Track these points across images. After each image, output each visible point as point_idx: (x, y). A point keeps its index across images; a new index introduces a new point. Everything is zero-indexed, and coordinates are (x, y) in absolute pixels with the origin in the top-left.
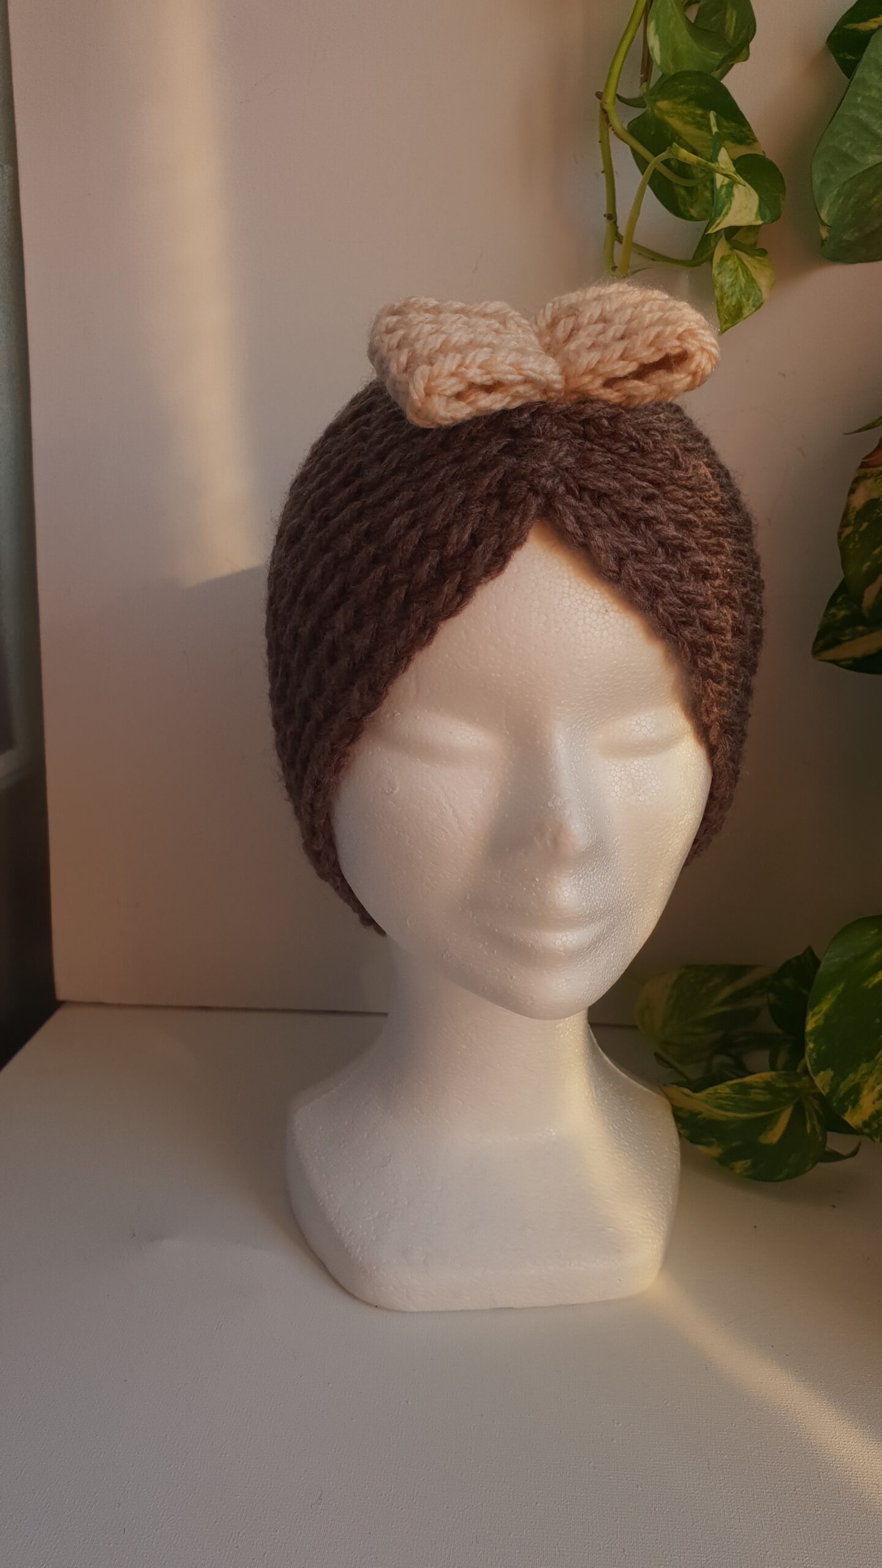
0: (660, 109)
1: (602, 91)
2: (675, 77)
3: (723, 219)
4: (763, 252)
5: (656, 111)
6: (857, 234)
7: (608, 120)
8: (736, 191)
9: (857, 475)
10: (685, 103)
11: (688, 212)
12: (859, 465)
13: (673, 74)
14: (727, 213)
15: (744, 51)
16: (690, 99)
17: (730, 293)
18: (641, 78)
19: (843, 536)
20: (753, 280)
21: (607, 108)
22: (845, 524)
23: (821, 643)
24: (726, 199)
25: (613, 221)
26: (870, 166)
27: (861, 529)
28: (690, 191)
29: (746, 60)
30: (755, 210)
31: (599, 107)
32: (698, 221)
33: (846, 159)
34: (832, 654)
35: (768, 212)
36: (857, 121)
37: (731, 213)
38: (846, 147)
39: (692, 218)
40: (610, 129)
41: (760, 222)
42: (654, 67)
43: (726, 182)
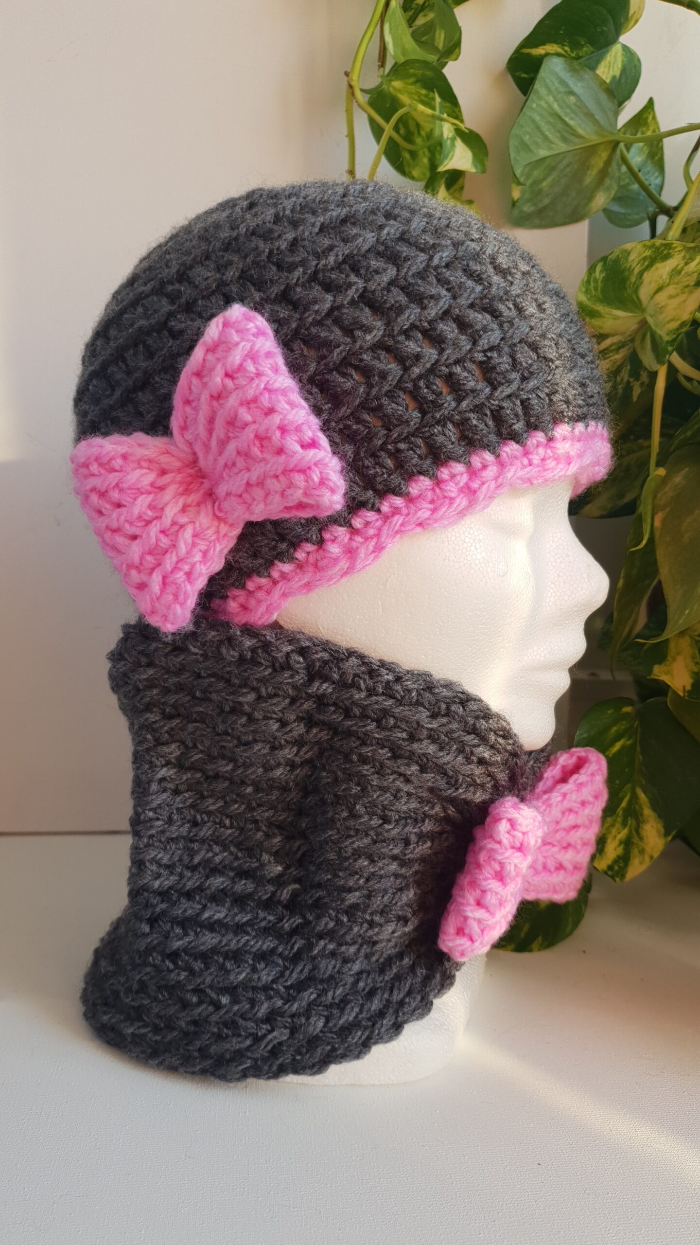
0: (394, 87)
1: (349, 70)
2: (407, 63)
3: (449, 162)
4: (470, 202)
5: (391, 89)
6: (532, 209)
7: (353, 94)
8: (457, 144)
10: (414, 83)
11: (411, 172)
13: (402, 61)
14: (451, 159)
15: (457, 50)
16: (417, 81)
18: (379, 66)
21: (354, 83)
24: (452, 147)
25: (353, 175)
26: (541, 157)
28: (413, 154)
29: (456, 59)
30: (471, 161)
31: (346, 84)
32: (417, 180)
33: (526, 148)
35: (478, 165)
36: (533, 121)
37: (455, 159)
38: (526, 138)
39: (413, 178)
40: (355, 101)
41: (474, 170)
42: (388, 54)
43: (451, 135)
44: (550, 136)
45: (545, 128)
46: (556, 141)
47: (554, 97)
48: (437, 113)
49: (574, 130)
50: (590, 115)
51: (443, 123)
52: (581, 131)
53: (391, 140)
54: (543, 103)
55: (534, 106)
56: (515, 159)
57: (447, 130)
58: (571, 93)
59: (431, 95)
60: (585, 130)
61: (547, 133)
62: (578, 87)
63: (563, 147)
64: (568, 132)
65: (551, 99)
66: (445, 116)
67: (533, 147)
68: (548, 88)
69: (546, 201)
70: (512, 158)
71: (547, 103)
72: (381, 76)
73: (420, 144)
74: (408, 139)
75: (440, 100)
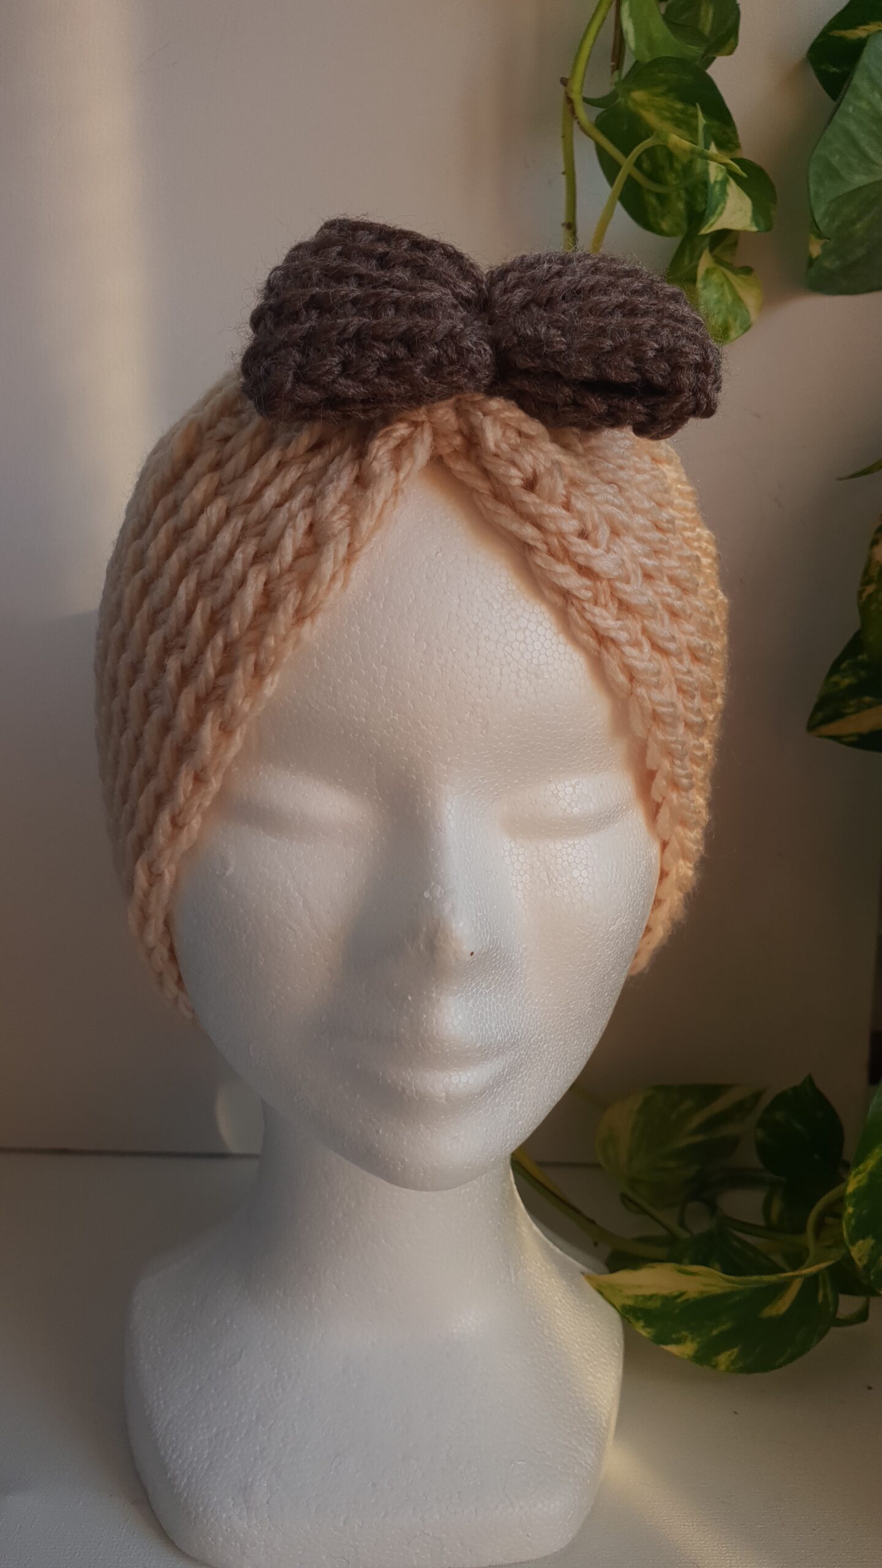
0: (634, 100)
1: (568, 77)
2: (656, 63)
3: (716, 220)
4: (747, 270)
5: (630, 103)
6: (839, 264)
7: (573, 111)
8: (729, 189)
10: (664, 94)
11: (658, 224)
13: (648, 60)
14: (721, 213)
15: (732, 40)
16: (670, 90)
17: (714, 311)
18: (612, 66)
19: (865, 595)
20: (740, 300)
21: (574, 94)
22: (866, 582)
23: (820, 715)
24: (720, 198)
25: (572, 231)
26: (855, 187)
28: (662, 199)
29: (731, 53)
30: (750, 214)
31: (561, 98)
32: (668, 235)
33: (834, 174)
34: (833, 728)
35: (761, 221)
36: (848, 134)
37: (725, 213)
38: (836, 160)
39: (661, 233)
40: (575, 122)
41: (754, 229)
42: (627, 52)
43: (719, 178)
44: (872, 153)
45: (864, 143)
48: (700, 147)
51: (709, 161)
53: (630, 179)
54: (864, 105)
55: (851, 109)
56: (816, 193)
57: (715, 172)
59: (691, 110)
61: (869, 152)
66: (713, 149)
67: (844, 174)
68: (872, 80)
69: (859, 252)
70: (812, 194)
71: (870, 103)
72: (616, 84)
73: (674, 183)
74: (655, 176)
75: (704, 121)
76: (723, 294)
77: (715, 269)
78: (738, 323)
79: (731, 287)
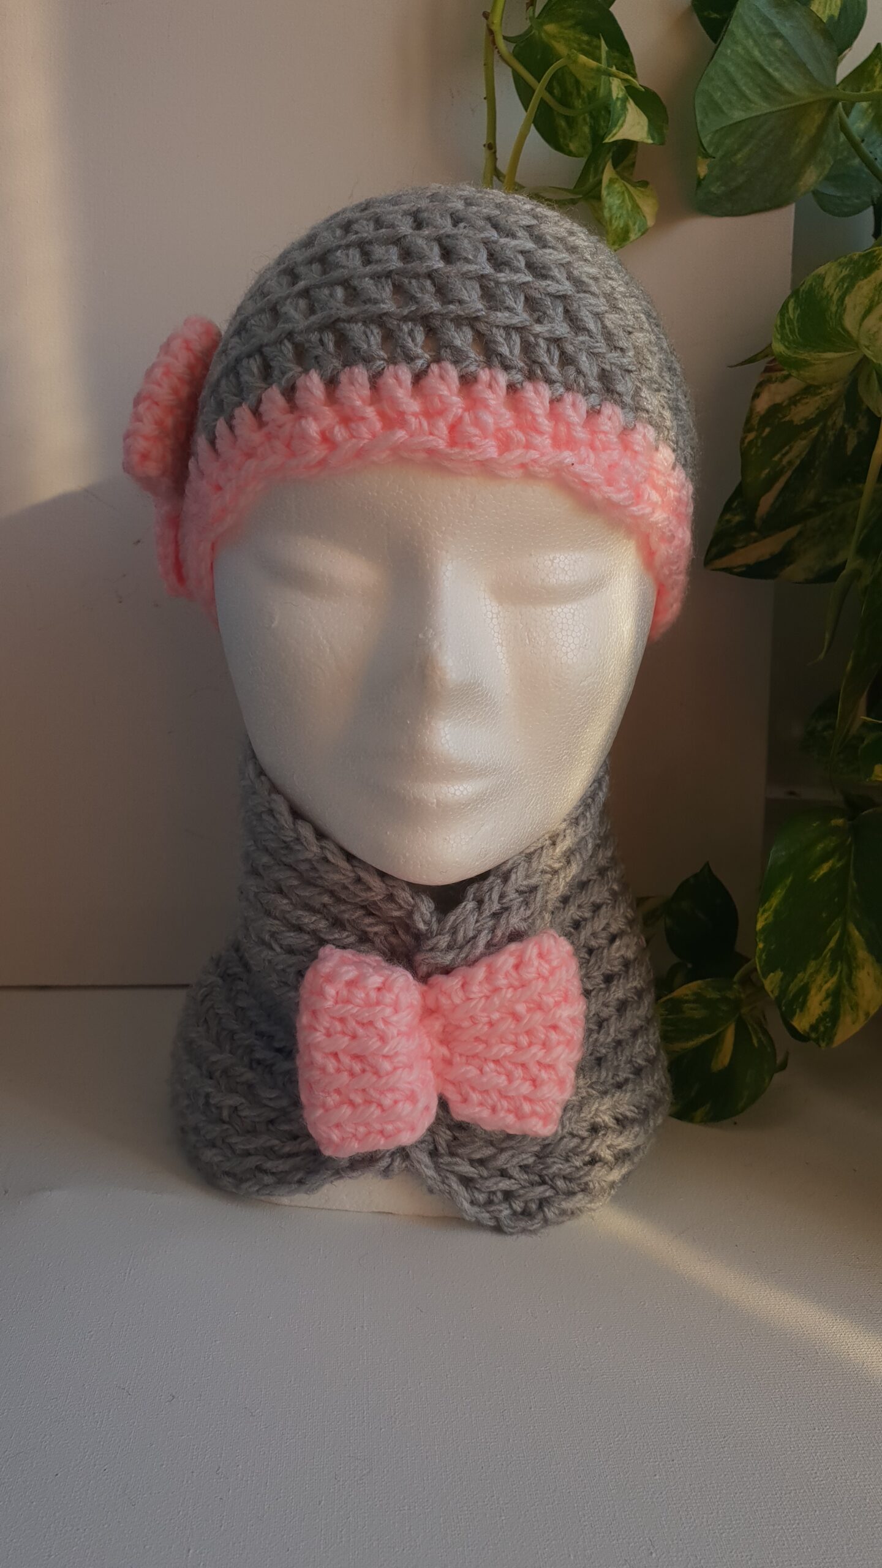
0: (546, 33)
1: (489, 11)
3: (619, 130)
4: (644, 184)
5: (543, 35)
6: (723, 189)
7: (494, 42)
8: (628, 106)
9: (761, 379)
10: (573, 27)
11: (568, 146)
12: (763, 369)
14: (622, 126)
16: (577, 24)
17: (618, 216)
18: (527, 3)
19: (747, 441)
20: (638, 207)
21: (495, 29)
22: (748, 430)
24: (621, 112)
25: (493, 150)
26: (735, 121)
27: (764, 434)
28: (571, 122)
30: (646, 129)
31: (484, 30)
32: (575, 156)
33: (717, 108)
34: (726, 561)
35: (656, 135)
36: (726, 72)
37: (626, 126)
38: (717, 95)
39: (570, 153)
40: (496, 53)
41: (650, 141)
43: (620, 96)
44: (748, 92)
45: (741, 82)
46: (755, 98)
47: (755, 41)
48: (604, 65)
49: (780, 85)
50: (800, 65)
51: (611, 78)
52: (787, 86)
53: (542, 102)
54: (740, 49)
55: (728, 53)
56: (702, 123)
57: (617, 89)
58: (777, 35)
59: (595, 42)
60: (793, 82)
61: (744, 88)
62: (786, 28)
63: (763, 107)
64: (770, 88)
65: (751, 42)
66: (614, 69)
67: (724, 108)
68: (746, 28)
69: (741, 179)
70: (698, 121)
71: (745, 48)
72: (530, 18)
73: (580, 107)
74: (565, 101)
75: (607, 48)
76: (623, 201)
77: (617, 179)
78: (636, 227)
79: (631, 197)
